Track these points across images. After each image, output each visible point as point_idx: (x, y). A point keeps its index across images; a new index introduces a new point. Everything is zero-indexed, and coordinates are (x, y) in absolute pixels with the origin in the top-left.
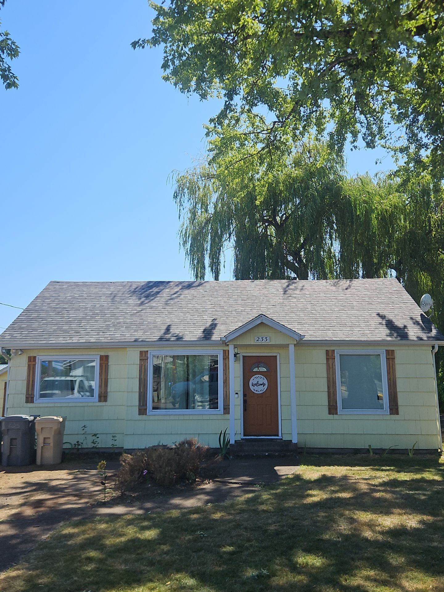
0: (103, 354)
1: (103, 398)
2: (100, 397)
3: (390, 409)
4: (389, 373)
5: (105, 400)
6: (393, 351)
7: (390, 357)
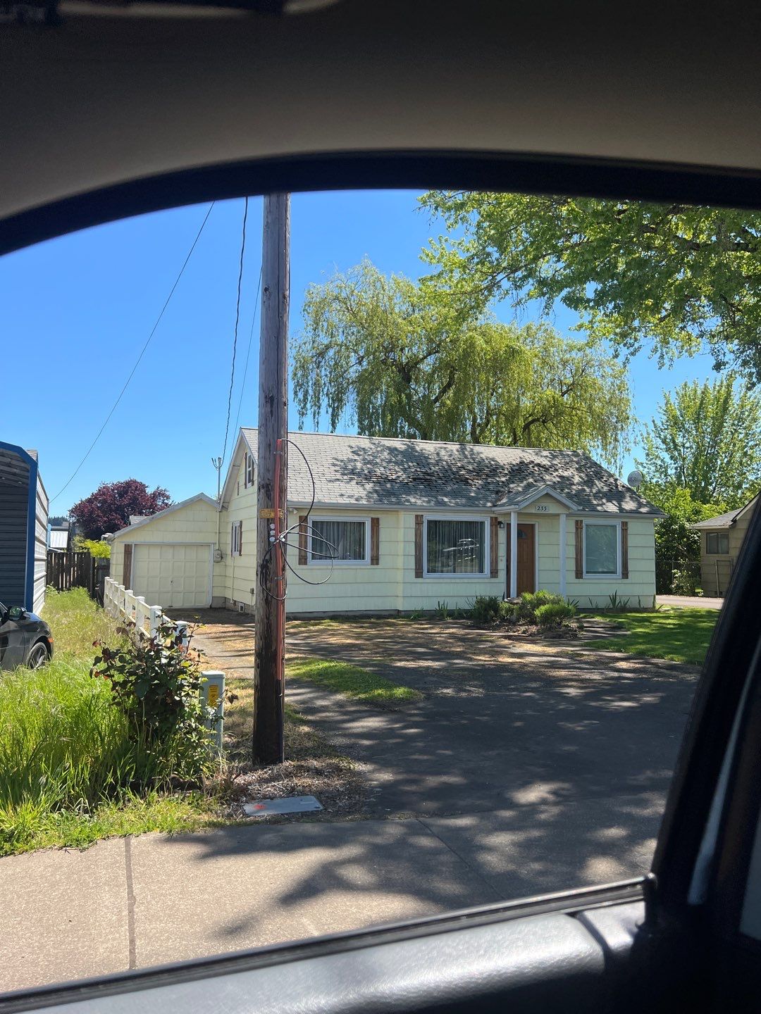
0: (374, 516)
1: (375, 562)
2: (372, 560)
3: (623, 574)
4: (623, 542)
5: (377, 564)
6: (627, 523)
7: (625, 528)
